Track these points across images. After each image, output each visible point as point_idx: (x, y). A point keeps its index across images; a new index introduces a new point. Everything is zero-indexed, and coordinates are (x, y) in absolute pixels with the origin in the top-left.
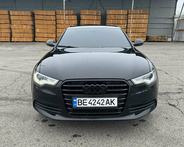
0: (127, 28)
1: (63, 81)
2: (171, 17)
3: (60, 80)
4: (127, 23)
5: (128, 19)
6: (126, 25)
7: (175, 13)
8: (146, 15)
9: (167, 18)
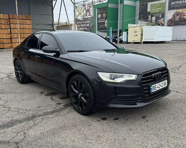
0: (11, 33)
1: (141, 75)
2: (51, 23)
3: (138, 75)
4: (10, 29)
5: (10, 24)
6: (9, 30)
7: (53, 20)
8: (29, 21)
9: (47, 24)
